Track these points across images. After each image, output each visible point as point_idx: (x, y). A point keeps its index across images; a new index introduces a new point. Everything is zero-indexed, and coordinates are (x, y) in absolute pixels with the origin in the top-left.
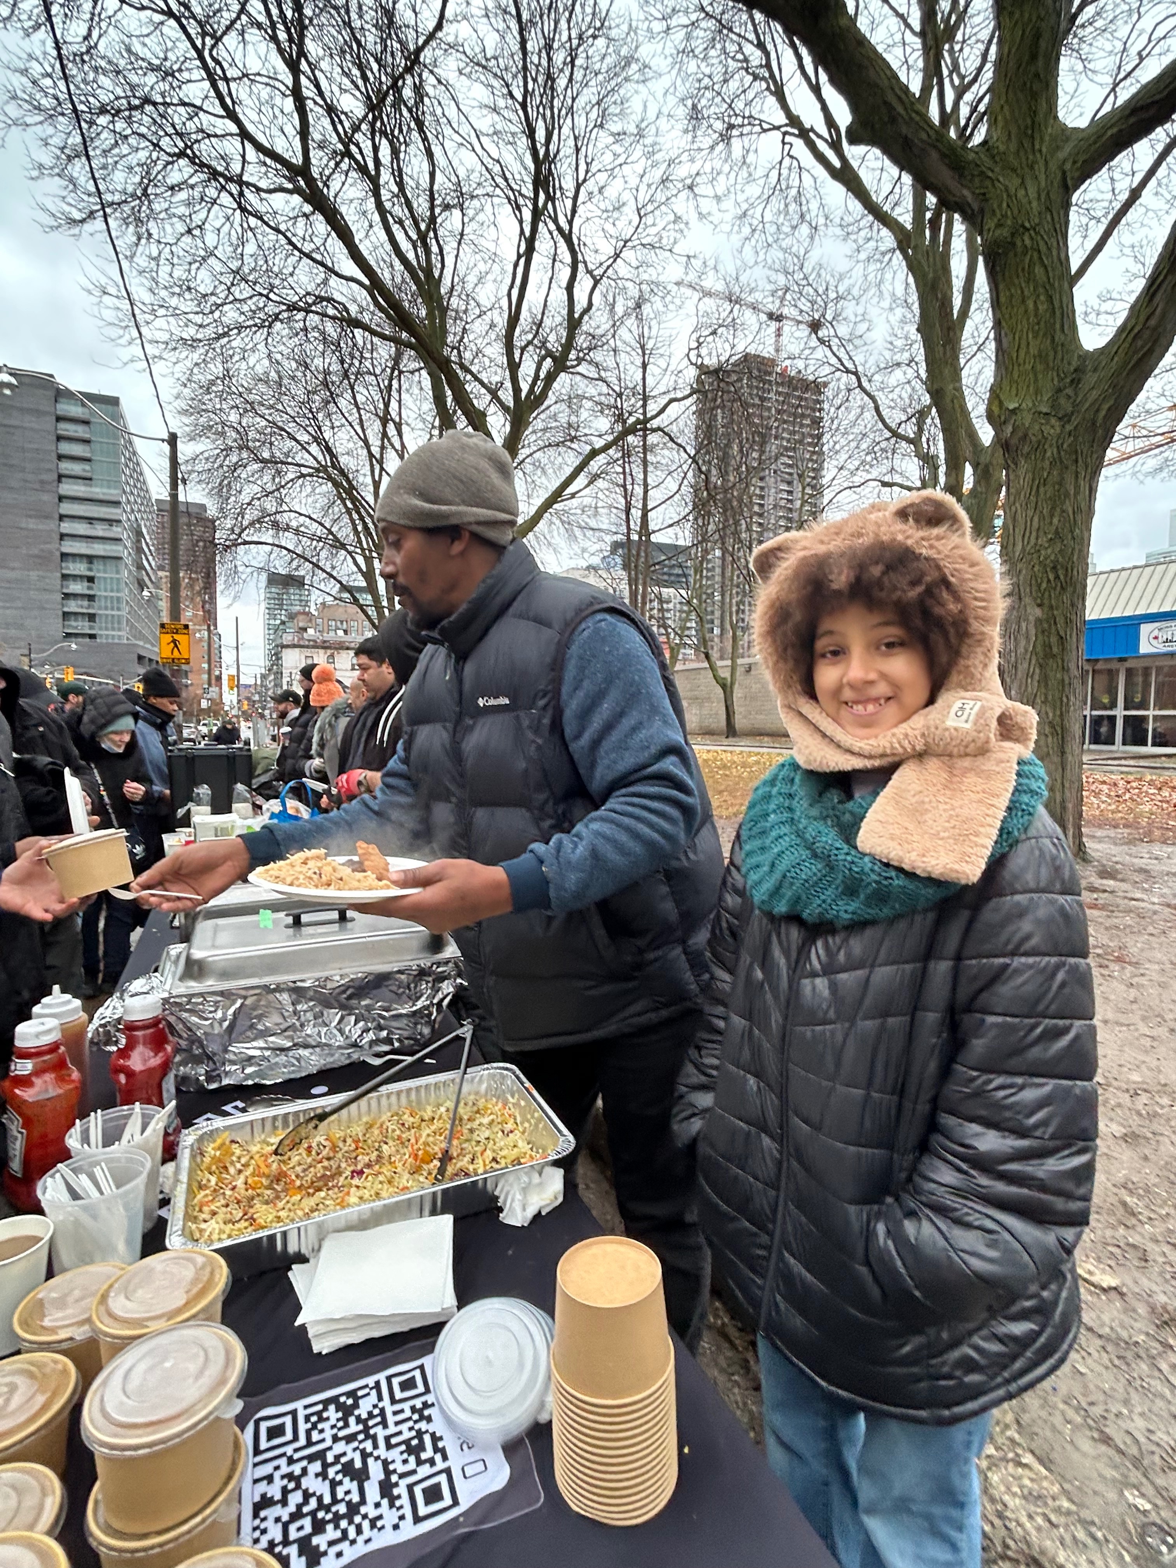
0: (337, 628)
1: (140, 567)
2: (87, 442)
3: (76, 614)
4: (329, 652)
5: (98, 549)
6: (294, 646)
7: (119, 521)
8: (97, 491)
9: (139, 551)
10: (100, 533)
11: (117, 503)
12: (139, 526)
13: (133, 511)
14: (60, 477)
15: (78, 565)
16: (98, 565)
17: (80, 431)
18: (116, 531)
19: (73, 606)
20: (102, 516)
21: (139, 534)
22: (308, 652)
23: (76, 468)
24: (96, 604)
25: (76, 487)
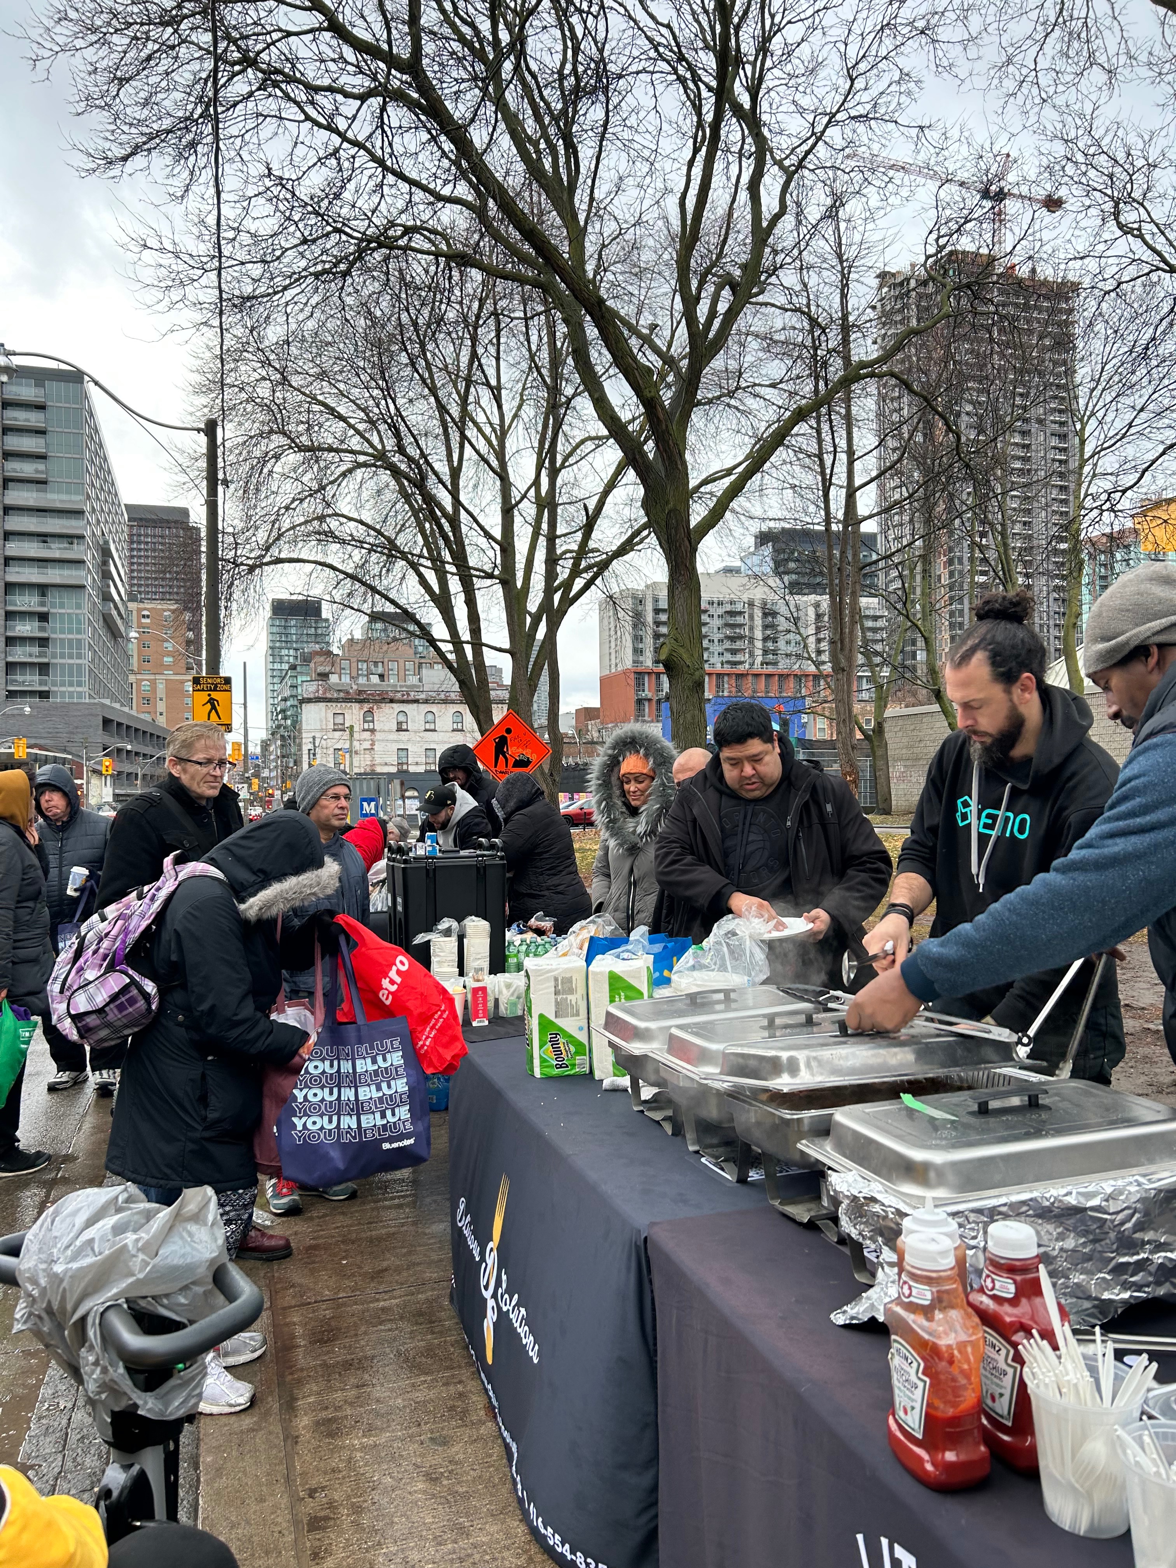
0: (370, 673)
1: (107, 597)
2: (41, 432)
3: (23, 665)
4: (366, 706)
5: (53, 575)
6: (318, 700)
7: (81, 537)
8: (53, 498)
9: (106, 575)
10: (57, 555)
11: (79, 513)
12: (106, 542)
13: (98, 522)
14: (7, 481)
15: (26, 598)
16: (53, 597)
17: (33, 419)
18: (75, 552)
19: (19, 654)
20: (58, 530)
21: (106, 553)
22: (337, 708)
23: (27, 469)
24: (49, 651)
25: (25, 494)
